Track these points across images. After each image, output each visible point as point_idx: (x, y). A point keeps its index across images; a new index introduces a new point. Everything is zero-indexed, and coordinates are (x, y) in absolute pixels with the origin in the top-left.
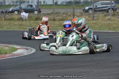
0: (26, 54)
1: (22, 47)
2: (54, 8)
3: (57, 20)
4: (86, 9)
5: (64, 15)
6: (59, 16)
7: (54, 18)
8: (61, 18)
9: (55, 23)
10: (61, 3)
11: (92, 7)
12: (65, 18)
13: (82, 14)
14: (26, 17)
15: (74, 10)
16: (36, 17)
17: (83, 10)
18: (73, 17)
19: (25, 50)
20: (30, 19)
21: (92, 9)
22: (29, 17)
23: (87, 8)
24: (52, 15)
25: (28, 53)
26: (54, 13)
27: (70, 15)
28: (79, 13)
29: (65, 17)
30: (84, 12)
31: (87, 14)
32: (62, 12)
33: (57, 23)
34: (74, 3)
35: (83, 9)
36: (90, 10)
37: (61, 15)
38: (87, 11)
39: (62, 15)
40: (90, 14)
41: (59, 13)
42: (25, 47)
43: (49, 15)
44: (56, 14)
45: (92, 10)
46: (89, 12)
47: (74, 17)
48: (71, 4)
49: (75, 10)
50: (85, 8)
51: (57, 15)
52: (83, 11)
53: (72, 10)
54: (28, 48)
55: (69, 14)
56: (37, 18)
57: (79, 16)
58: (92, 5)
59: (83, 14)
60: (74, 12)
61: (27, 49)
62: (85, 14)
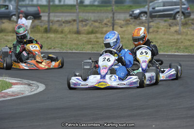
0: (27, 94)
1: (21, 81)
2: (78, 10)
3: (83, 33)
4: (135, 14)
5: (97, 24)
6: (86, 25)
7: (78, 28)
8: (90, 30)
9: (80, 38)
10: (91, 2)
11: (145, 9)
12: (97, 30)
13: (128, 22)
14: (27, 26)
15: (113, 14)
16: (45, 27)
17: (131, 15)
18: (111, 27)
19: (26, 86)
20: (34, 31)
21: (145, 13)
22: (33, 27)
23: (137, 11)
24: (75, 23)
25: (31, 92)
26: (78, 21)
27: (106, 24)
28: (123, 21)
29: (97, 28)
30: (132, 19)
31: (138, 21)
32: (93, 19)
33: (84, 37)
34: (113, 3)
35: (131, 13)
36: (142, 15)
37: (90, 23)
38: (137, 17)
39: (92, 24)
40: (143, 23)
41: (87, 20)
42: (26, 81)
43: (69, 24)
44: (82, 21)
45: (146, 16)
46: (141, 18)
47: (113, 27)
48: (109, 5)
49: (115, 15)
50: (133, 11)
51: (84, 23)
52: (130, 17)
53: (111, 15)
54: (32, 82)
55: (105, 21)
56: (48, 29)
57: (123, 25)
58: (147, 7)
59: (130, 23)
60: (113, 18)
61: (29, 85)
62: (134, 21)
